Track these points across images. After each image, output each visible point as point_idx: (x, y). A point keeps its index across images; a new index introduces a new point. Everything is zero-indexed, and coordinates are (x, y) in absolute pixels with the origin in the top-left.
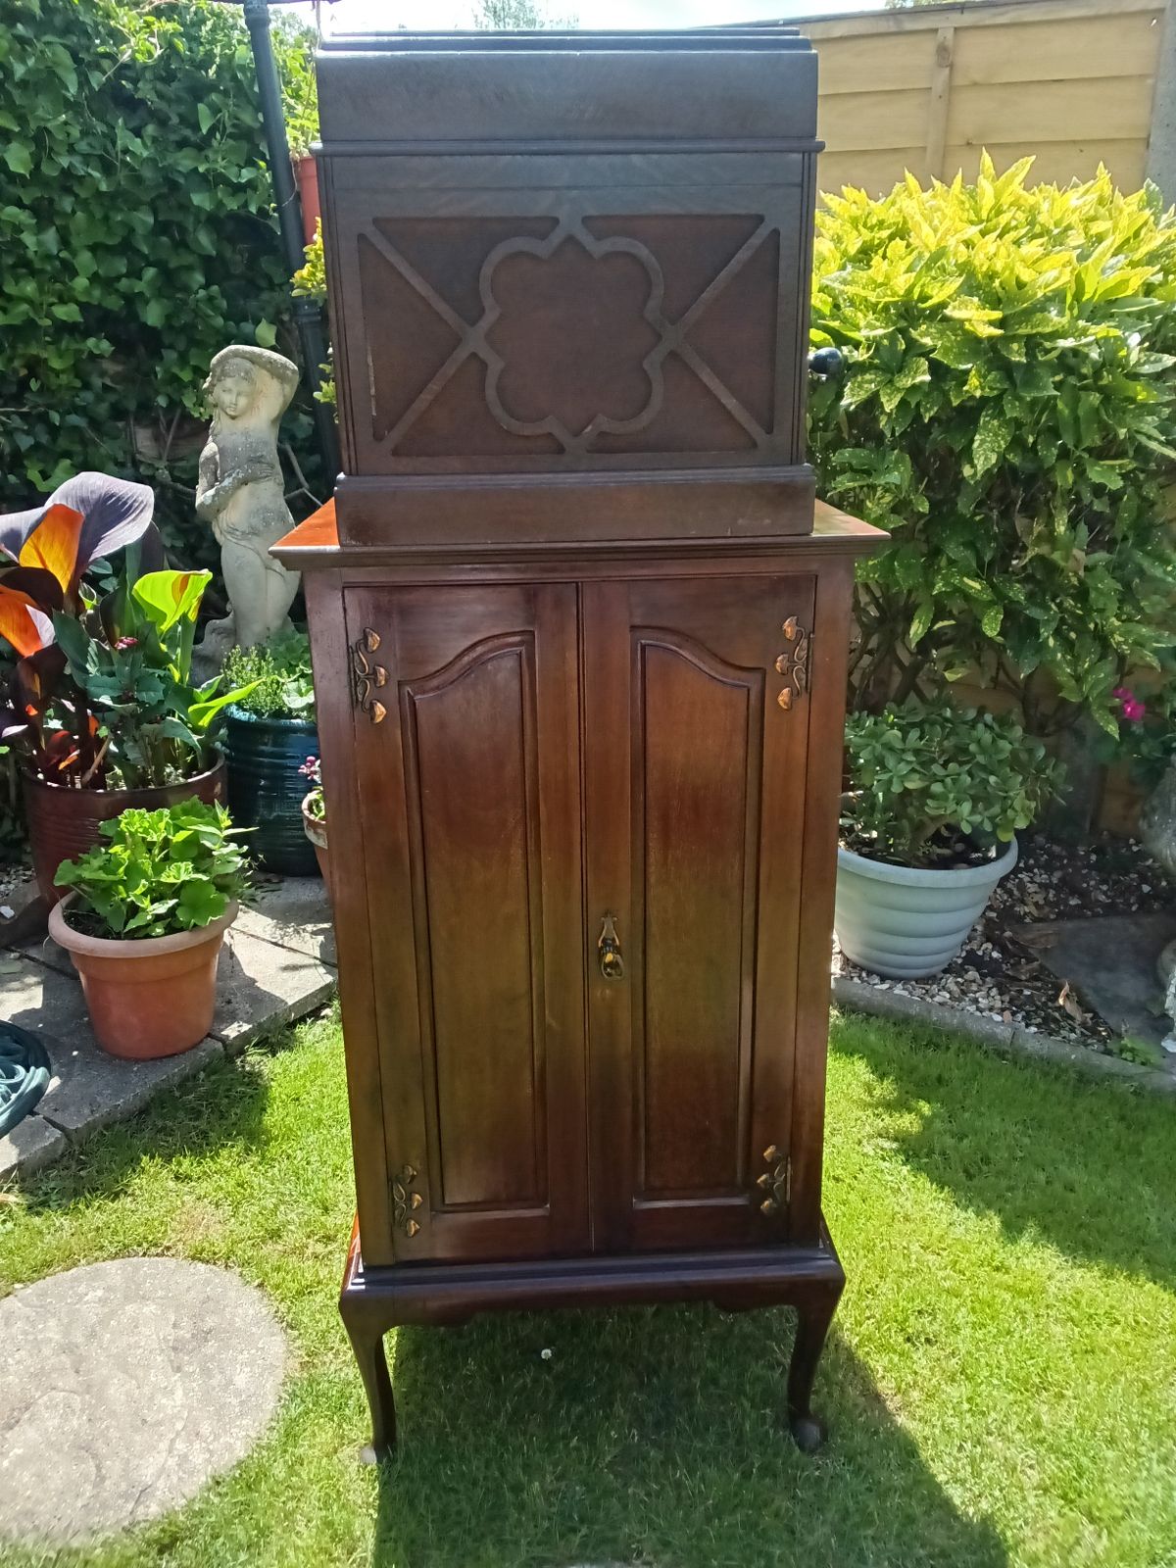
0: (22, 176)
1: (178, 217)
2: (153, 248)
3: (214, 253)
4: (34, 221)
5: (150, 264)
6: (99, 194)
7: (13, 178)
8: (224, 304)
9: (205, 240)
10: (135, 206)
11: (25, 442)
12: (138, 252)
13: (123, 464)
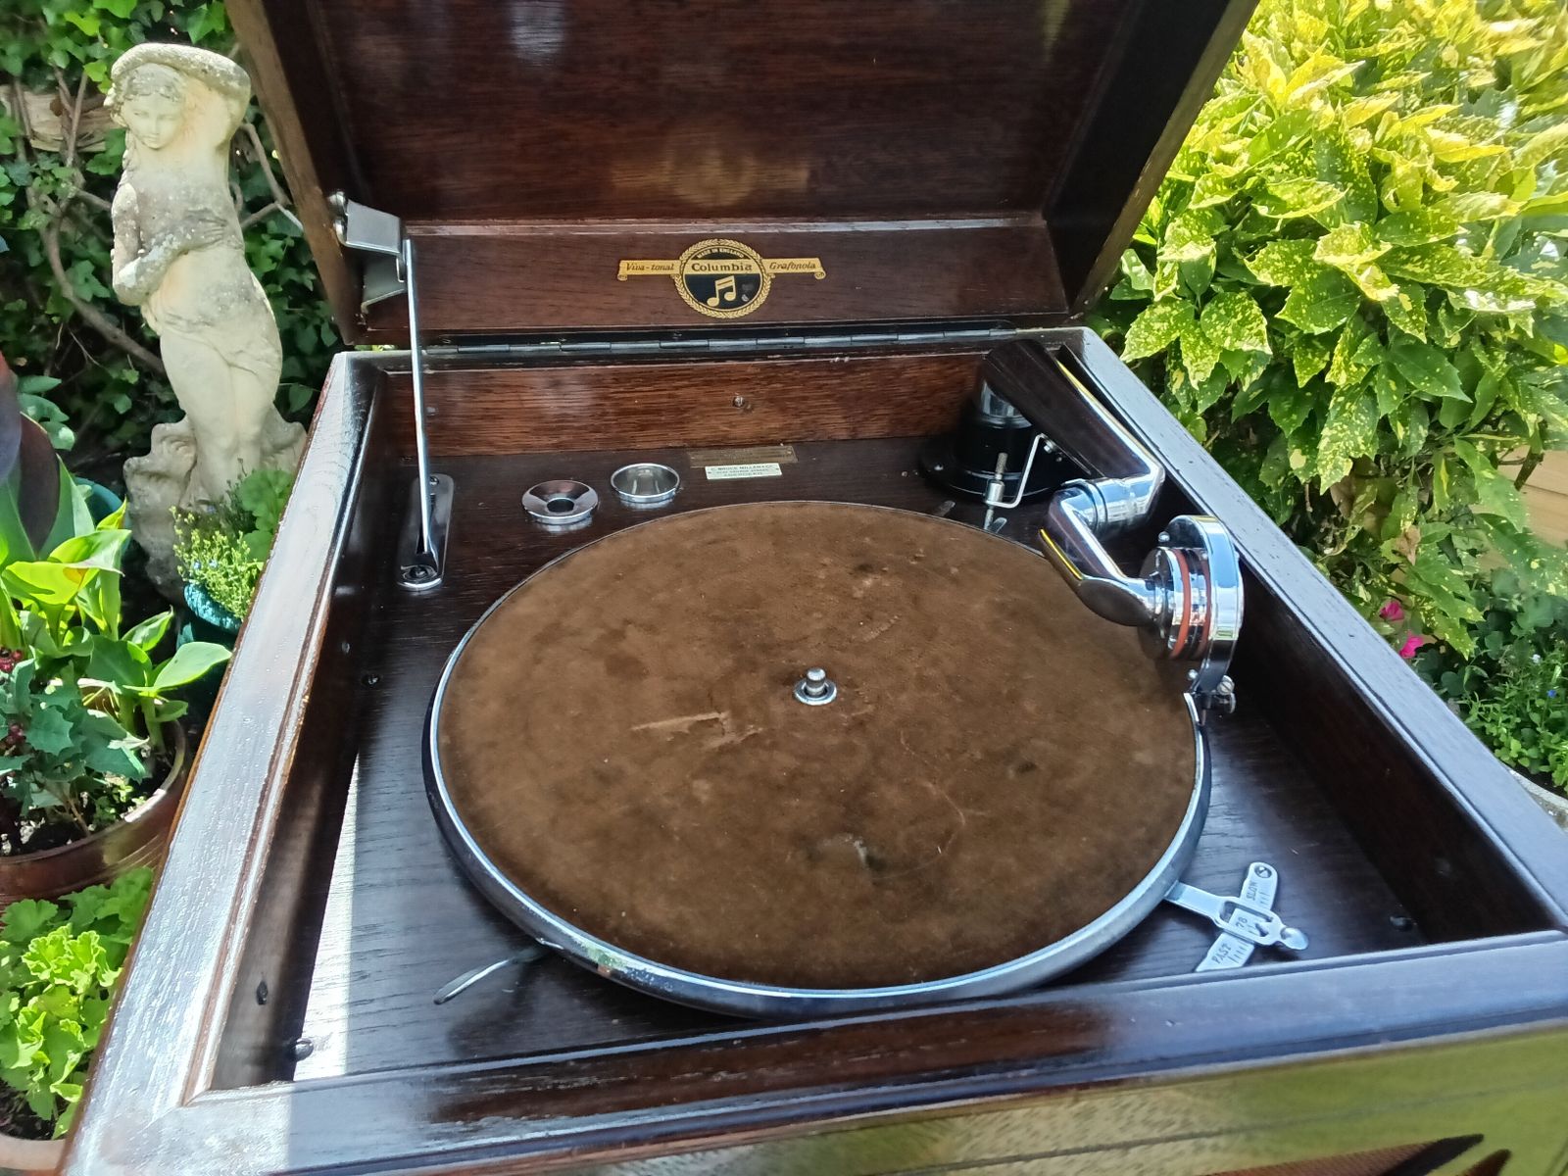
13: (13, 157)
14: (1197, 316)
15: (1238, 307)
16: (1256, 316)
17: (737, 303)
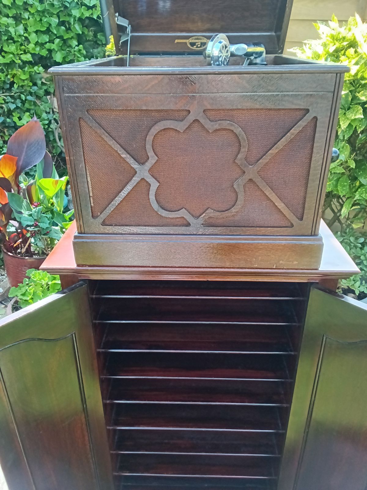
0: (8, 6)
1: (67, 19)
2: (58, 31)
3: (81, 33)
4: (14, 22)
5: (57, 38)
6: (38, 11)
7: (5, 6)
8: (85, 52)
9: (78, 28)
10: (51, 15)
11: (12, 107)
12: (52, 33)
13: (49, 113)
14: (345, 114)
15: (356, 109)
16: (360, 109)
17: (201, 47)
